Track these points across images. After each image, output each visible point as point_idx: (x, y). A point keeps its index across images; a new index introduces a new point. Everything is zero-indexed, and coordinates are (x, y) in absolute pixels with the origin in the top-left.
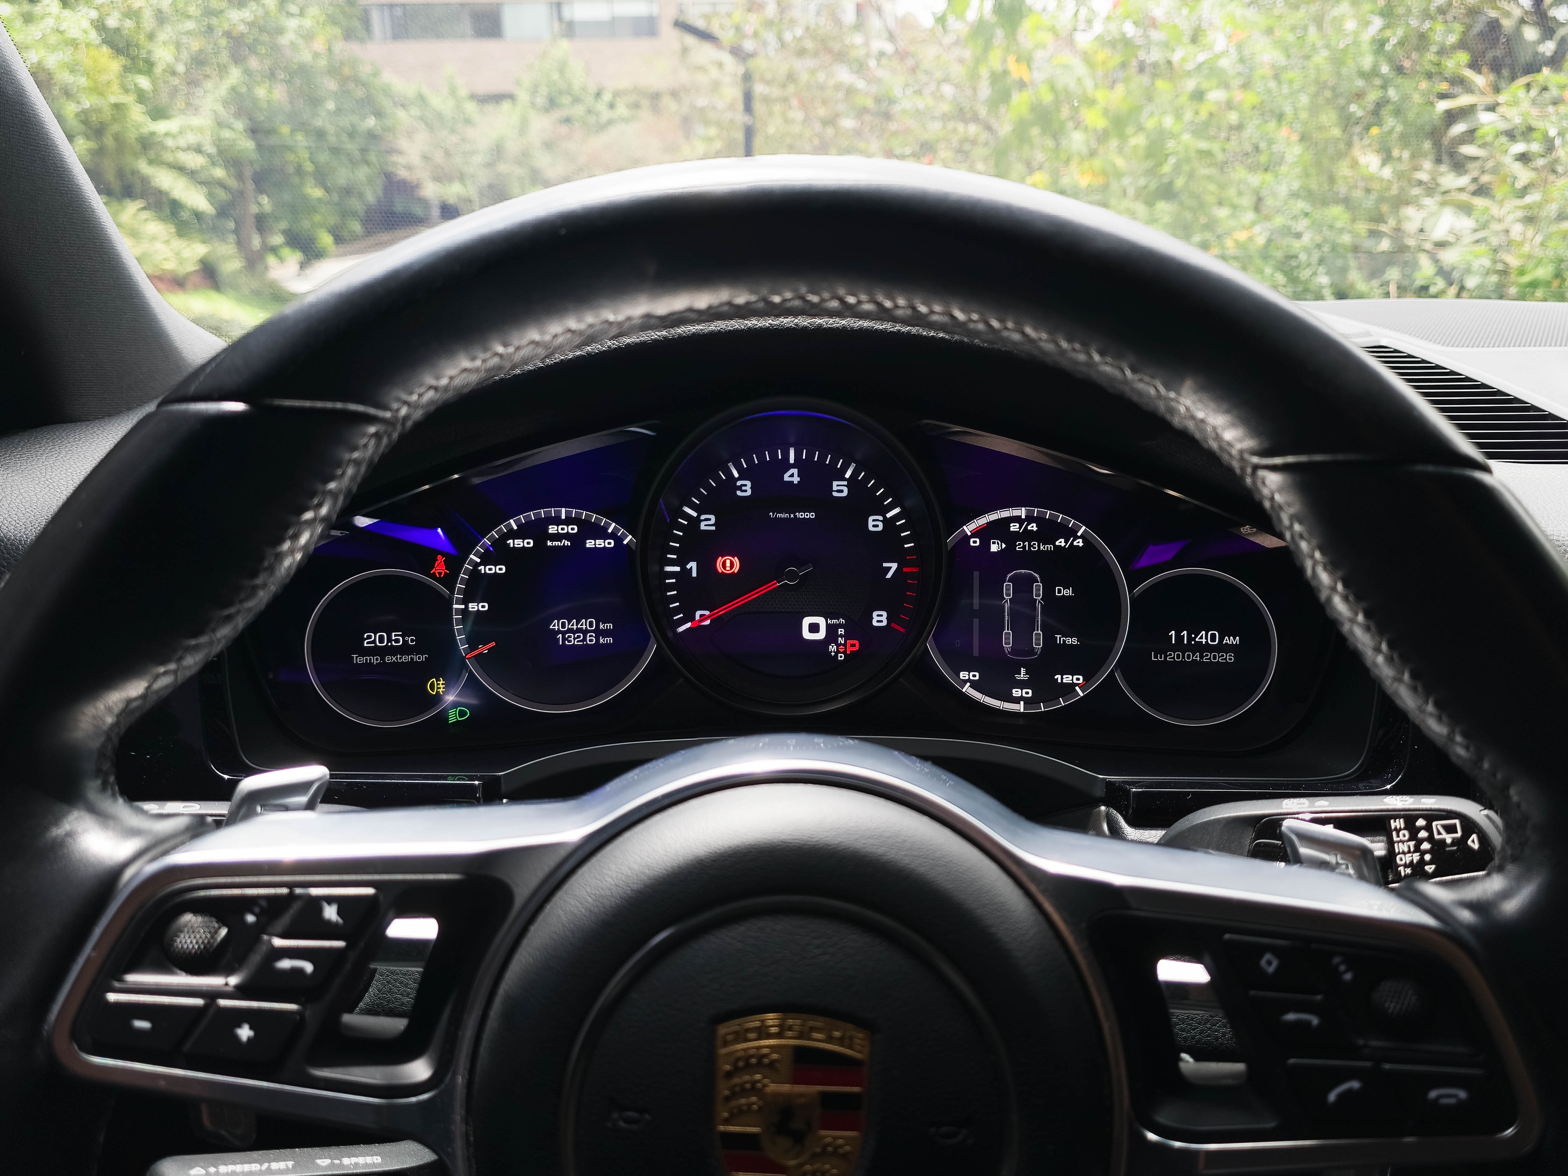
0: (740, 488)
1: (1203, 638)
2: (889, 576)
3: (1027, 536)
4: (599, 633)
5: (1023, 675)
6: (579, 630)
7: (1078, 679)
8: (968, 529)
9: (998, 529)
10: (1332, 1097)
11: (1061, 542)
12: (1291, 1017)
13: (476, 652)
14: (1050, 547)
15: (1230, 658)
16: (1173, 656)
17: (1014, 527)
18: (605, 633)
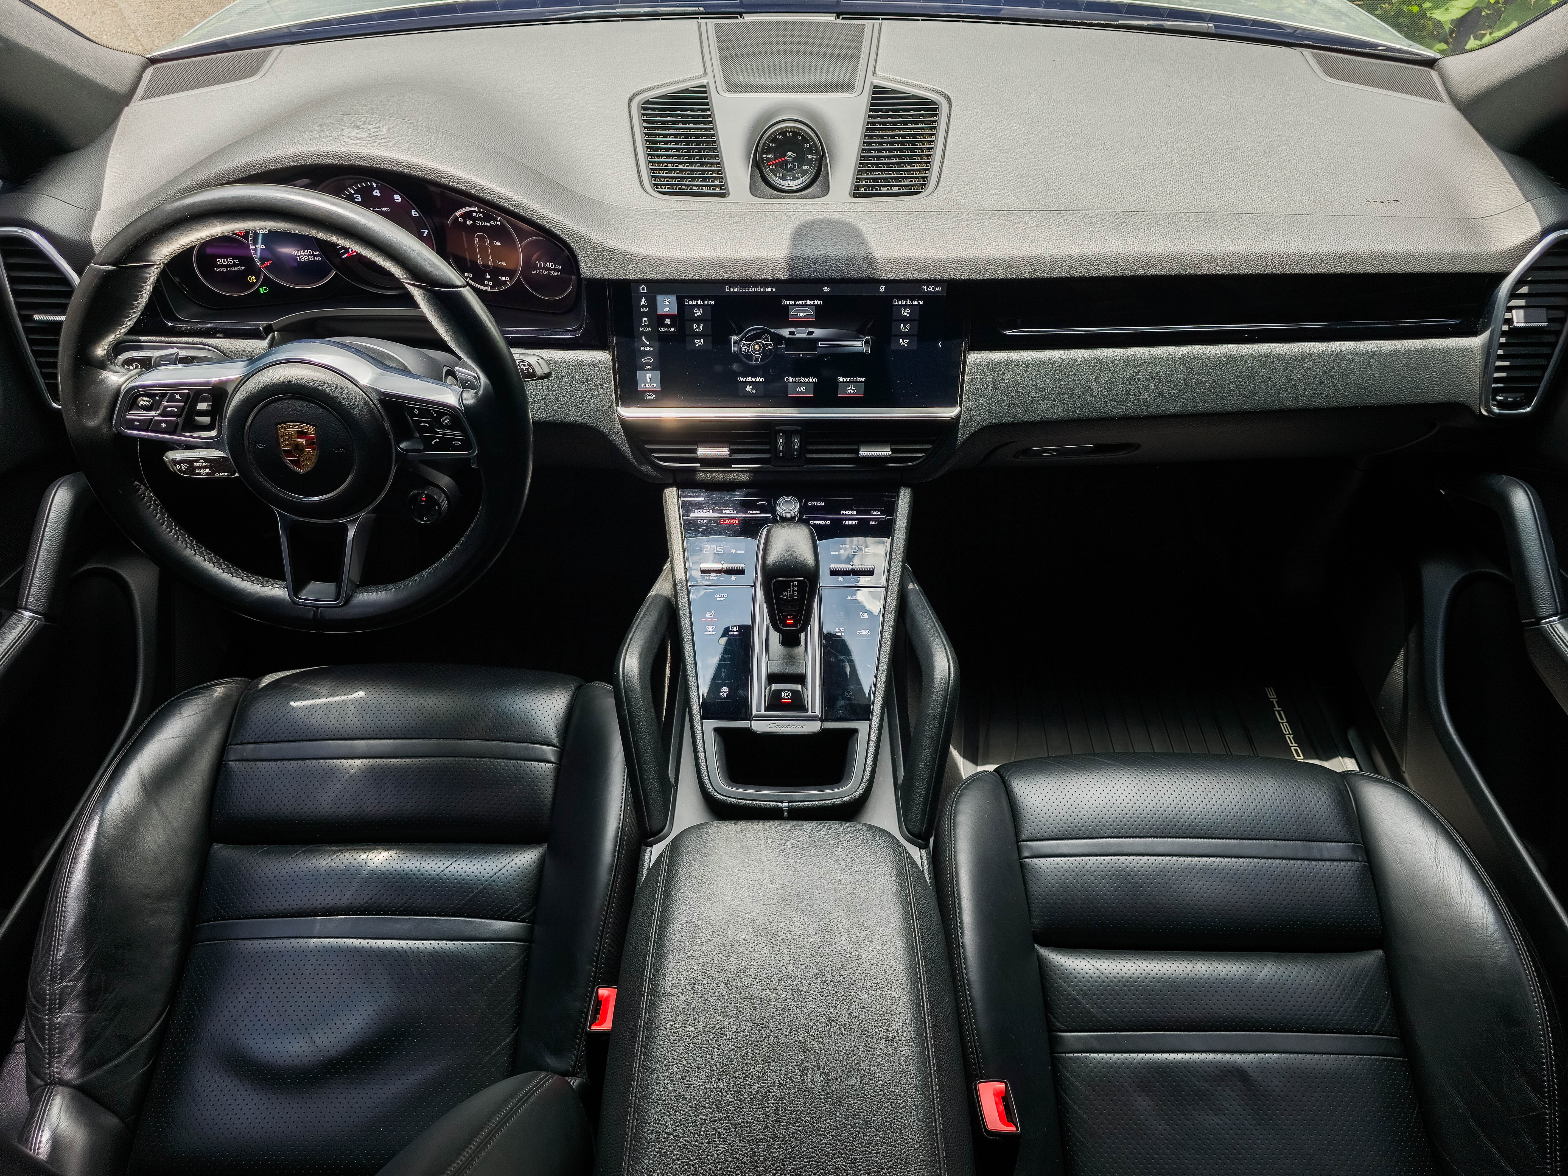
0: (356, 198)
1: (548, 265)
2: (425, 235)
3: (479, 219)
4: (314, 256)
5: (487, 276)
6: (305, 255)
7: (508, 279)
8: (458, 214)
9: (467, 215)
10: (433, 443)
11: (492, 222)
12: (422, 424)
13: (264, 265)
14: (489, 224)
15: (558, 274)
16: (539, 272)
17: (474, 215)
18: (317, 256)
